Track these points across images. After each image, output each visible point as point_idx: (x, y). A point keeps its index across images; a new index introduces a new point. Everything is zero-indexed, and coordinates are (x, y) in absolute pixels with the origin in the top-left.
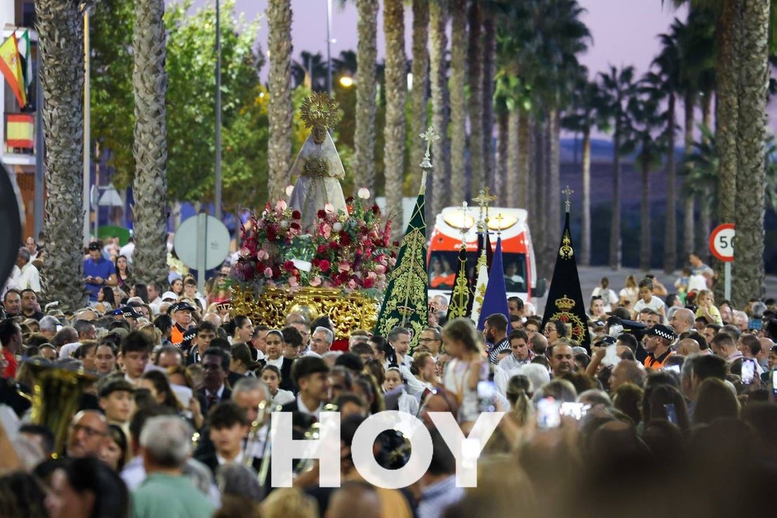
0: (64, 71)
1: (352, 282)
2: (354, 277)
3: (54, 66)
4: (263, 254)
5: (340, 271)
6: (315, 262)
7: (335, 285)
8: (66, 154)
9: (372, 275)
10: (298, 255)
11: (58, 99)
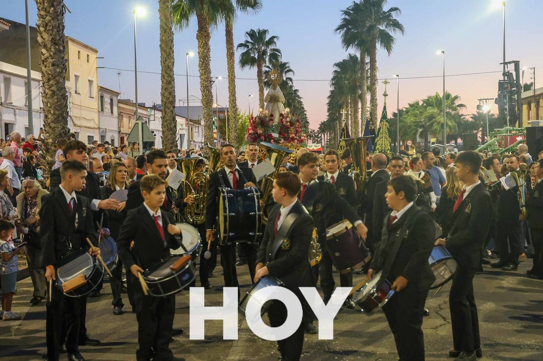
0: (208, 100)
1: (296, 140)
2: (296, 139)
3: (205, 99)
4: (260, 131)
5: (291, 137)
6: (280, 134)
7: (289, 142)
8: (209, 122)
9: (303, 138)
10: (273, 131)
11: (206, 107)
